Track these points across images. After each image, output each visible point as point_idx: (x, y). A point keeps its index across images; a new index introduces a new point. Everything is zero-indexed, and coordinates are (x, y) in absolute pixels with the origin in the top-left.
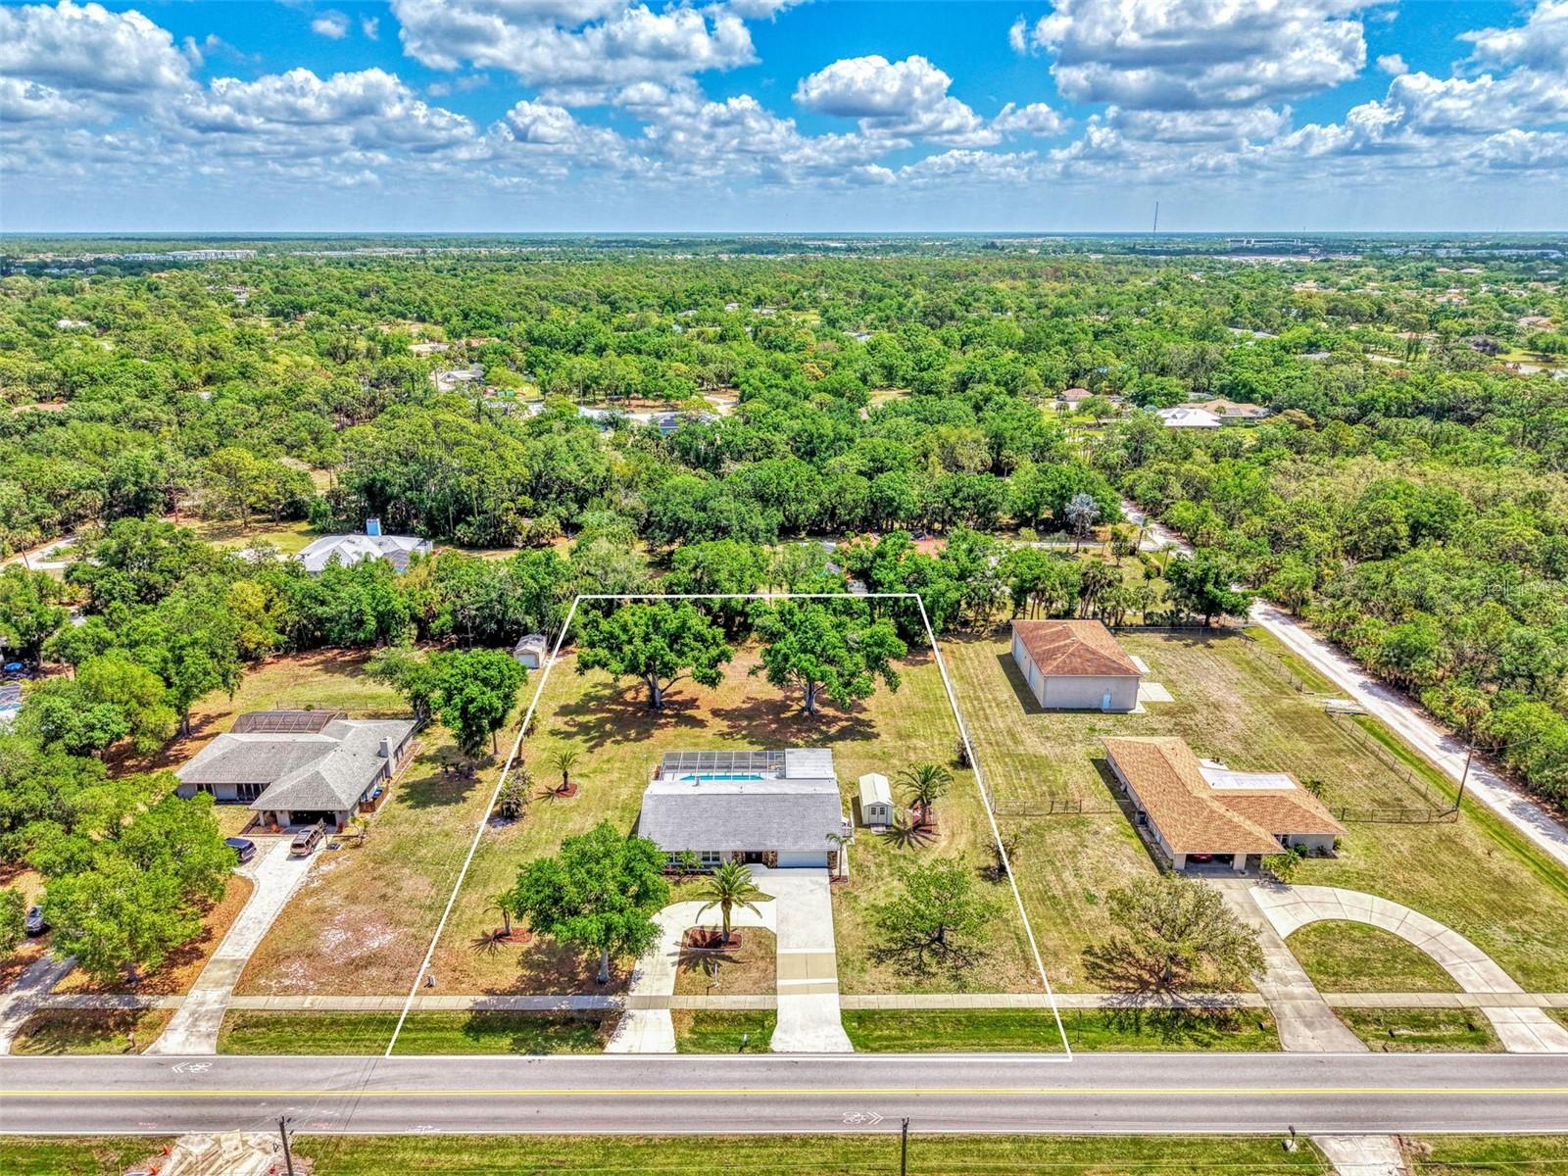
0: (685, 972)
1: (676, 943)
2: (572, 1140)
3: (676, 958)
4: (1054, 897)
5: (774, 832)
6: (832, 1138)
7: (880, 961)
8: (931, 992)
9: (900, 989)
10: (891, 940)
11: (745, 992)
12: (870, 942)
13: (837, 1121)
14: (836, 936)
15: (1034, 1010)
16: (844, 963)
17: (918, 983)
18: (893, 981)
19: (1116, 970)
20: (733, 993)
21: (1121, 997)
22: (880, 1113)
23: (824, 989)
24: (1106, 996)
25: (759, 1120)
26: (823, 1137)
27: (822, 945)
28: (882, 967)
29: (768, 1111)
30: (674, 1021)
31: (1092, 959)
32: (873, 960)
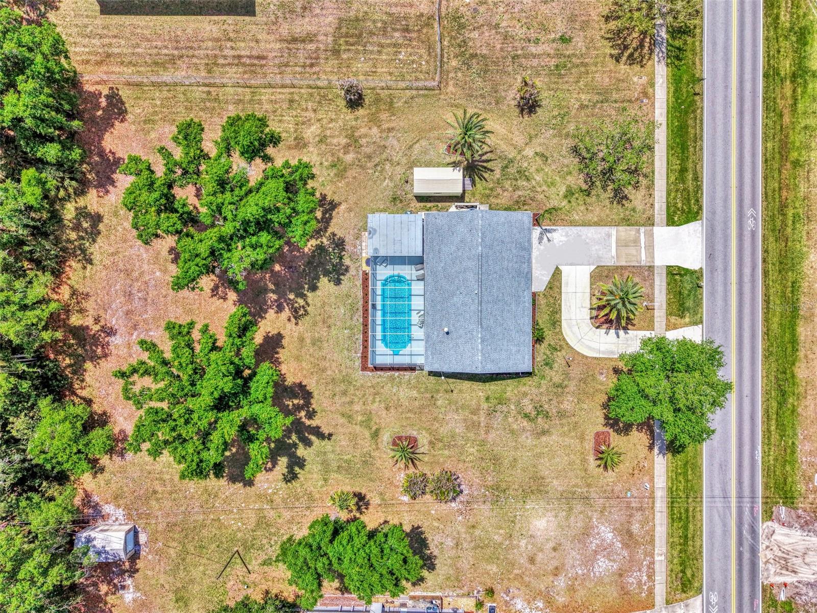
0: (634, 325)
1: (607, 333)
2: (765, 375)
3: (621, 332)
4: (557, 66)
5: (516, 266)
6: (764, 236)
7: (626, 197)
8: (653, 168)
9: (650, 187)
10: (604, 188)
11: (652, 286)
12: (607, 202)
13: (753, 234)
14: (599, 225)
15: (668, 107)
16: (627, 222)
17: (645, 176)
18: (642, 191)
19: (634, 45)
20: (653, 294)
21: (657, 50)
22: (748, 210)
23: (650, 236)
24: (656, 59)
25: (753, 275)
26: (764, 241)
27: (609, 236)
28: (631, 197)
29: (747, 271)
30: (677, 328)
31: (624, 58)
32: (624, 202)
